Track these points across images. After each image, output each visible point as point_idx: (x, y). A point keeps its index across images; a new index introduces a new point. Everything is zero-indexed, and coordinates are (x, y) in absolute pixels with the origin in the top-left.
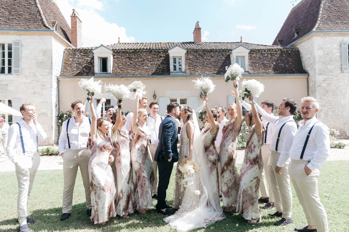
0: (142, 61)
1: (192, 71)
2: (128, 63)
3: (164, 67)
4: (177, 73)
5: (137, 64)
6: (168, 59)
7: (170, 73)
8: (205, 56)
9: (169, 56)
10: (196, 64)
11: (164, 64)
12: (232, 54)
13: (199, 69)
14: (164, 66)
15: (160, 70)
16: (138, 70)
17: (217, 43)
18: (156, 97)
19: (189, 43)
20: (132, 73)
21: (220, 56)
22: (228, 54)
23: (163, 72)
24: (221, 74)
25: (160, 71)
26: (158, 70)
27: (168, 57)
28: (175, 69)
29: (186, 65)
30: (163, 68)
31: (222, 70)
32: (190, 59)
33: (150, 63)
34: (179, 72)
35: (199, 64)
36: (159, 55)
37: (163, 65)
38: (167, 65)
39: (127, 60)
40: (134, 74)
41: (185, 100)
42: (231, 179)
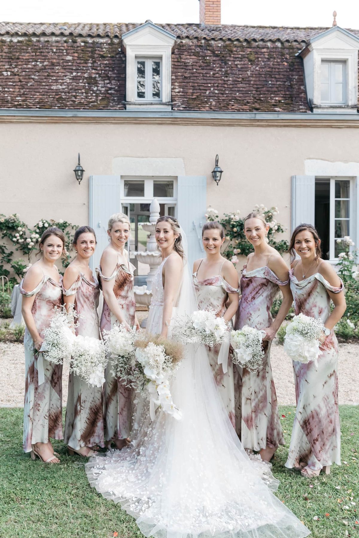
0: (45, 69)
1: (191, 102)
2: (5, 73)
3: (110, 89)
4: (146, 104)
5: (33, 77)
6: (123, 65)
7: (128, 106)
8: (232, 59)
9: (125, 56)
10: (205, 82)
11: (109, 78)
12: (310, 54)
13: (211, 94)
14: (109, 85)
15: (97, 96)
16: (33, 93)
17: (266, 27)
18: (82, 174)
19: (187, 26)
20: (16, 103)
21: (274, 58)
22: (297, 55)
23: (105, 102)
24: (275, 111)
25: (97, 100)
26: (92, 95)
27: (124, 59)
28: (141, 95)
29: (173, 84)
30: (107, 91)
31: (280, 101)
32: (186, 65)
33: (68, 74)
34: (151, 104)
35: (213, 82)
36: (97, 52)
37: (107, 81)
38: (119, 81)
39: (3, 63)
40: (20, 105)
41: (168, 185)
42: (257, 390)
